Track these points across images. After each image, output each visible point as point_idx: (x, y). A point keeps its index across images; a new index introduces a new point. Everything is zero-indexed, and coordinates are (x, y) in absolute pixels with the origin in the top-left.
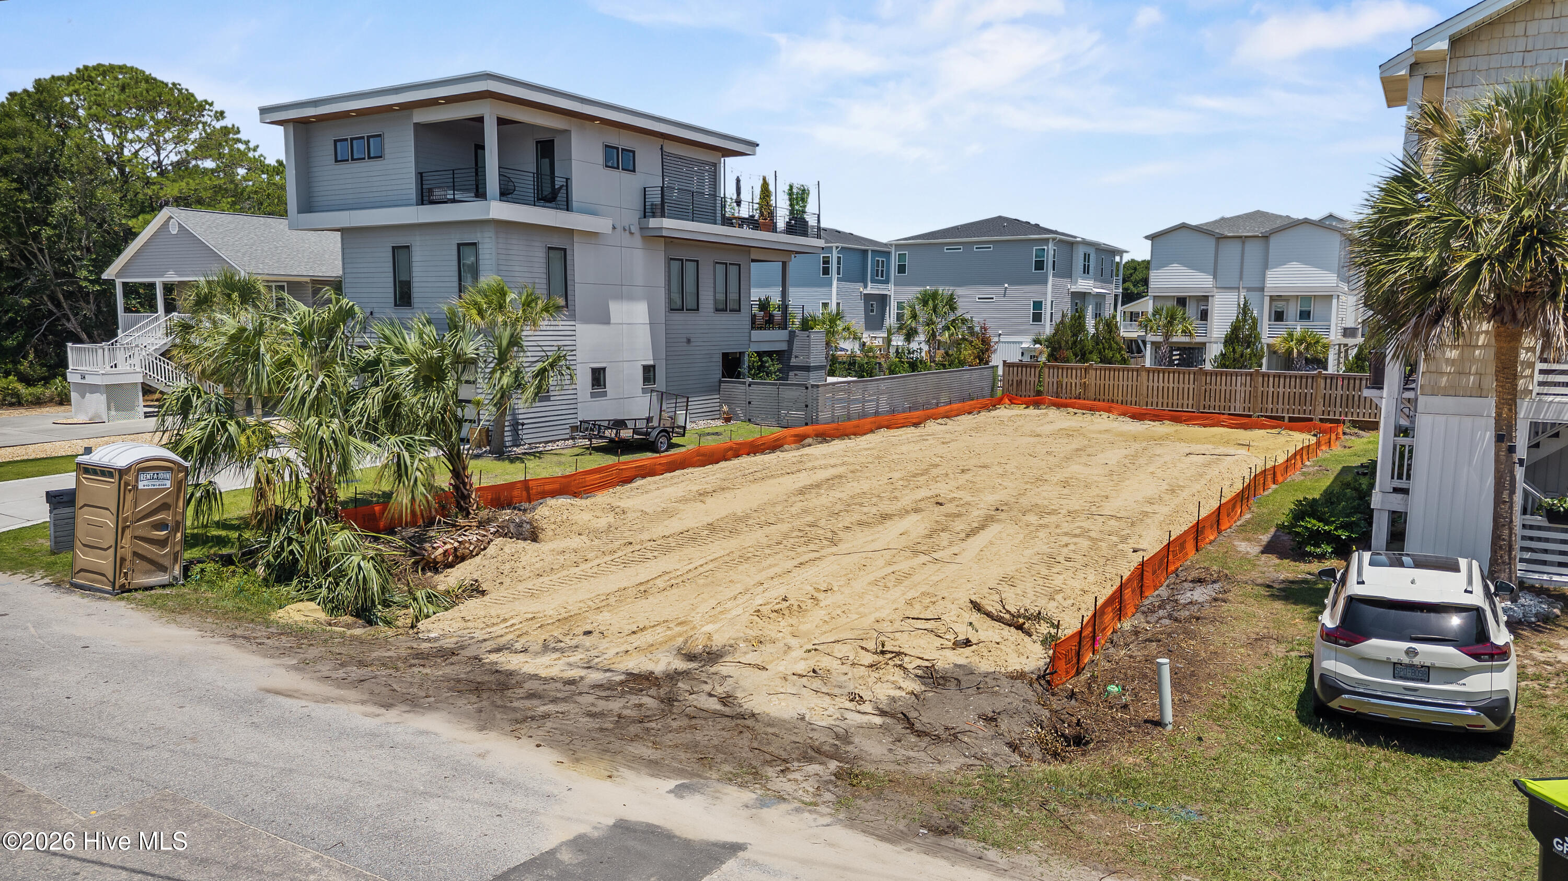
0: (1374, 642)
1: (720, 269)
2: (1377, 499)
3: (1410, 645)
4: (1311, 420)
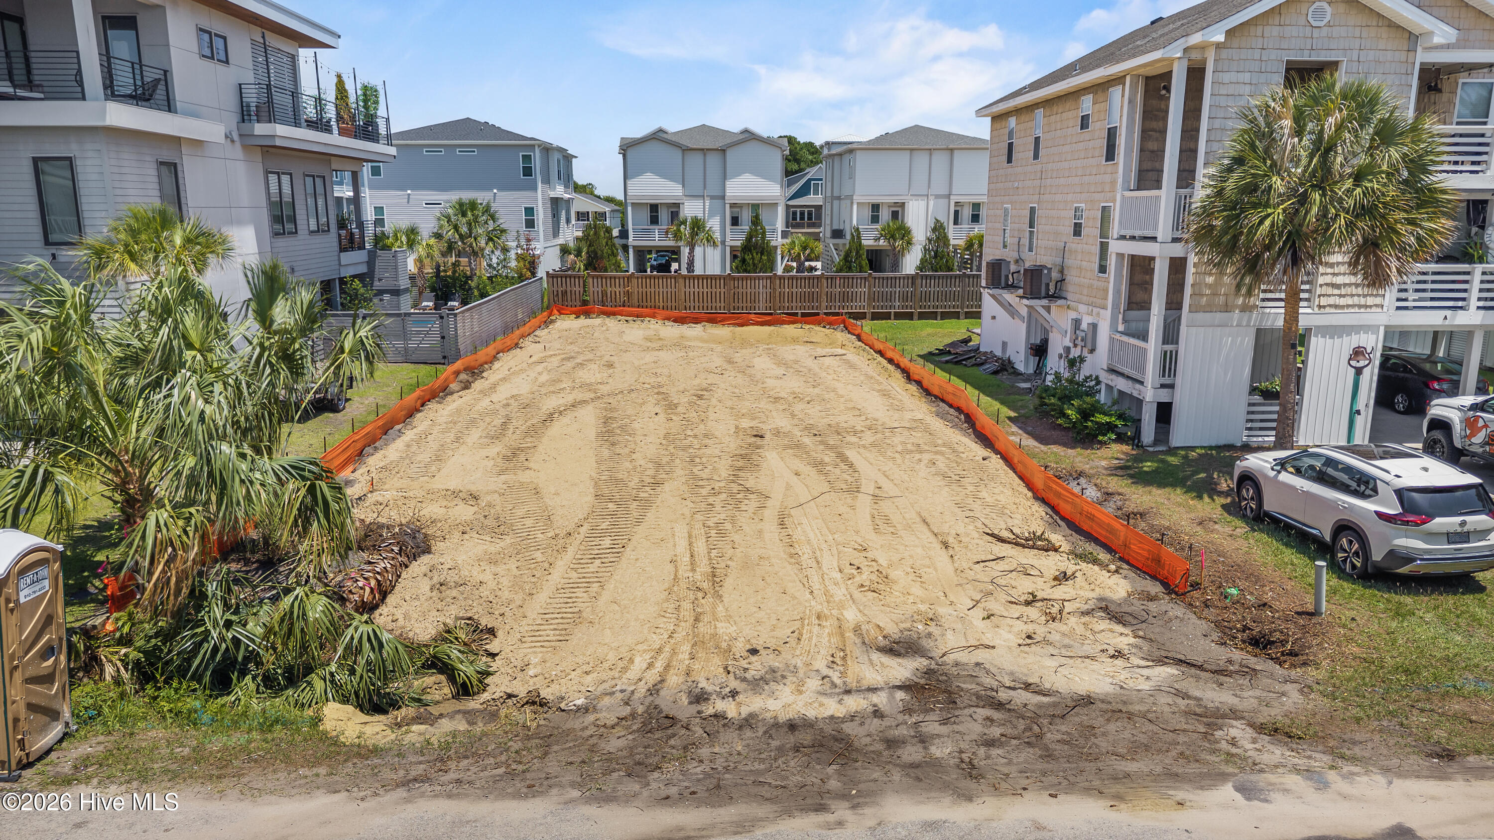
0: (1438, 520)
1: (309, 180)
2: (1150, 394)
3: (1462, 518)
4: (818, 314)
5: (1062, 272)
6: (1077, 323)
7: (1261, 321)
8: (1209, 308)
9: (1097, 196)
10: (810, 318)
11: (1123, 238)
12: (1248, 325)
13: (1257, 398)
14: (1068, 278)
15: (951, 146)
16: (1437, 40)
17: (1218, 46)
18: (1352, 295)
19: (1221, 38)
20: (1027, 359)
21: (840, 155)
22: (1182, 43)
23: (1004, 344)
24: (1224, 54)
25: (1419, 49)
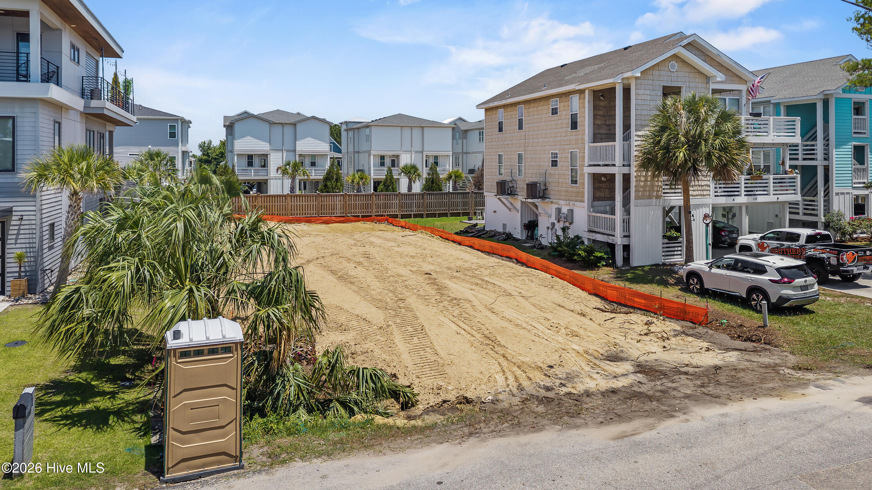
1: (99, 136)
2: (619, 240)
3: (805, 279)
4: (371, 216)
5: (545, 185)
6: (559, 210)
7: (664, 203)
8: (642, 198)
9: (566, 147)
10: (366, 218)
11: (590, 165)
12: (659, 205)
13: (666, 241)
14: (550, 188)
15: (422, 125)
16: (718, 79)
17: (637, 78)
18: (698, 190)
19: (639, 75)
20: (522, 231)
21: (358, 129)
22: (620, 76)
23: (504, 226)
24: (639, 81)
25: (710, 83)
